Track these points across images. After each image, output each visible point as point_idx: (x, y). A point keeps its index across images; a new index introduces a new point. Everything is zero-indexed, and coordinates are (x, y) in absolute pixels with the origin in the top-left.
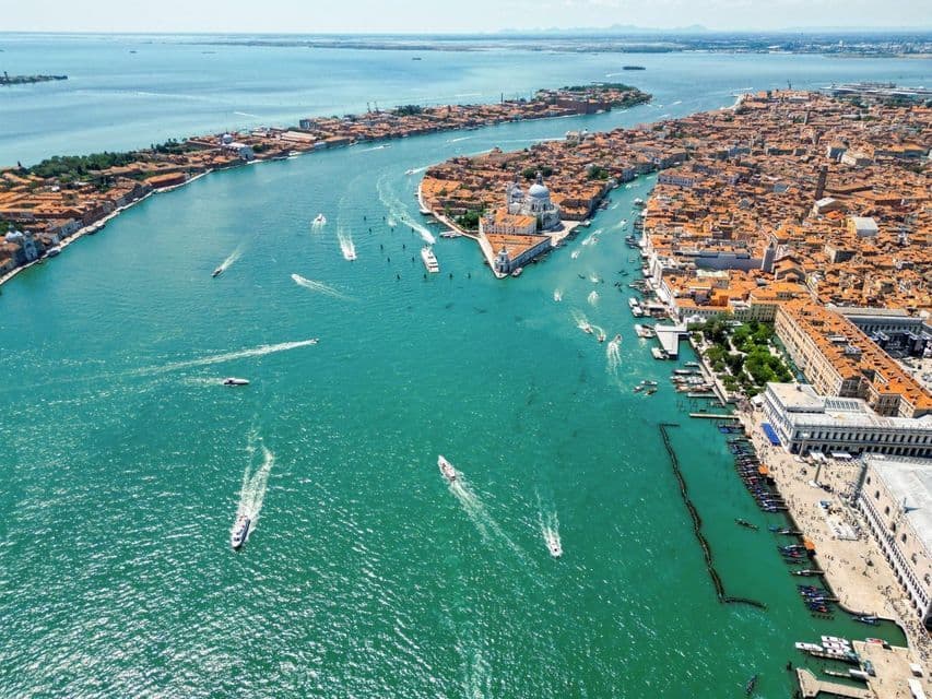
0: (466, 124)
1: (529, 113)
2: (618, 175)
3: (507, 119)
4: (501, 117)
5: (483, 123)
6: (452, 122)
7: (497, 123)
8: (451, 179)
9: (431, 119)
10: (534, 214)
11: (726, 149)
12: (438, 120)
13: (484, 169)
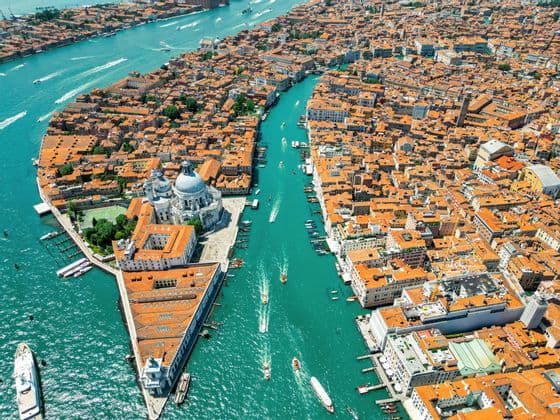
0: (103, 30)
1: (162, 12)
2: (263, 102)
3: (142, 20)
4: (137, 19)
5: (120, 27)
6: (89, 28)
7: (134, 25)
8: (82, 132)
9: (68, 27)
10: (190, 214)
11: (343, 53)
12: (76, 27)
13: (122, 104)
